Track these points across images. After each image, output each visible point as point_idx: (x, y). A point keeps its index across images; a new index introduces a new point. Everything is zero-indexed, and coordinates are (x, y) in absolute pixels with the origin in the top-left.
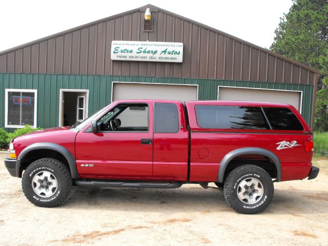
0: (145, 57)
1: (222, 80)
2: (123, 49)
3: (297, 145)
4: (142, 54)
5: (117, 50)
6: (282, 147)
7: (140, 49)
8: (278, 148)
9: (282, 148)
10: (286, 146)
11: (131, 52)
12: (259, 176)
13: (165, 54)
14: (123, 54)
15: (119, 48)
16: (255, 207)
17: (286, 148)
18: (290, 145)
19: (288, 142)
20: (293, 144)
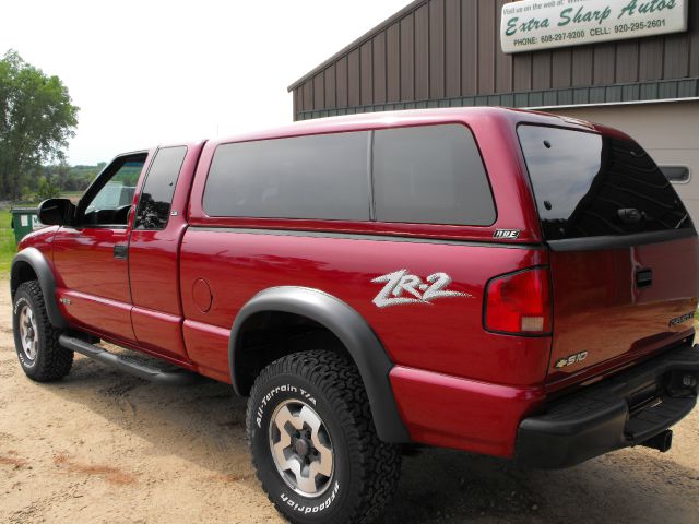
0: (581, 34)
2: (527, 21)
3: (451, 293)
4: (572, 27)
5: (513, 26)
6: (390, 296)
7: (566, 14)
8: (380, 301)
9: (391, 301)
10: (405, 294)
11: (545, 23)
12: (314, 401)
13: (630, 14)
14: (527, 35)
15: (516, 19)
16: (309, 509)
17: (407, 300)
18: (422, 292)
19: (416, 280)
20: (434, 286)
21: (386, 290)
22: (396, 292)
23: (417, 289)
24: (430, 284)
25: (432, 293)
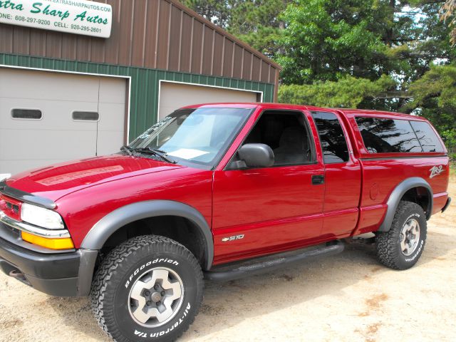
1: (164, 72)
3: (442, 170)
6: (433, 174)
8: (431, 176)
10: (436, 173)
12: (419, 216)
16: (414, 258)
18: (438, 171)
24: (439, 169)
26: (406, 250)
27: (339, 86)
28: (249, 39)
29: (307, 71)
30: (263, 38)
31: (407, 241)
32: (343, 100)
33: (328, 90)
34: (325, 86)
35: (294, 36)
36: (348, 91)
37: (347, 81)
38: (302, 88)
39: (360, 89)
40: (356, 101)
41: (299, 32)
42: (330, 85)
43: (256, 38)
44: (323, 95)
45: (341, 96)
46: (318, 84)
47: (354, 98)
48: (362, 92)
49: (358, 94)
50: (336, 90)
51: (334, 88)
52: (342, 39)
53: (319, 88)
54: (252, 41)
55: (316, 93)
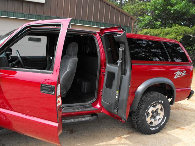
3: (186, 74)
6: (177, 76)
8: (175, 77)
10: (179, 75)
12: (162, 102)
16: (158, 128)
17: (180, 76)
18: (182, 74)
19: (181, 72)
20: (184, 73)
21: (176, 75)
22: (178, 75)
23: (181, 74)
24: (183, 73)
25: (184, 74)
26: (151, 123)
27: (172, 30)
28: (132, 7)
29: (158, 23)
30: (139, 7)
31: (153, 117)
32: (173, 37)
33: (166, 32)
34: (165, 30)
35: (153, 6)
36: (176, 33)
37: (176, 27)
38: (154, 31)
39: (182, 31)
40: (180, 38)
41: (155, 4)
42: (168, 29)
43: (135, 7)
44: (164, 34)
45: (172, 35)
46: (162, 29)
47: (179, 36)
48: (183, 33)
49: (181, 34)
50: (170, 32)
51: (169, 31)
52: (176, 7)
53: (162, 31)
54: (133, 8)
55: (160, 33)
